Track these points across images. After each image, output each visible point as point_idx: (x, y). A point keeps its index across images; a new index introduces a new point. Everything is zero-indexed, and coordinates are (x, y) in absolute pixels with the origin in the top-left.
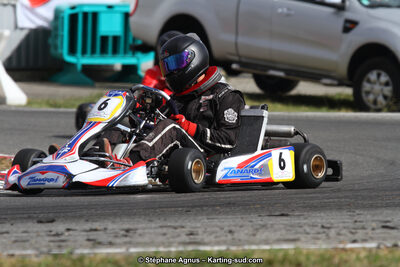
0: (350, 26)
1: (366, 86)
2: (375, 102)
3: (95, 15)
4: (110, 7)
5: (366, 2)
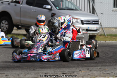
0: (53, 15)
5: (58, 8)
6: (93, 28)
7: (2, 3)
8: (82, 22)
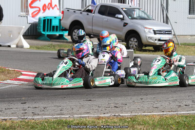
0: (125, 24)
1: (130, 42)
2: (133, 47)
3: (51, 20)
4: (55, 17)
5: (130, 18)
6: (166, 38)
7: (74, 12)
8: (155, 32)
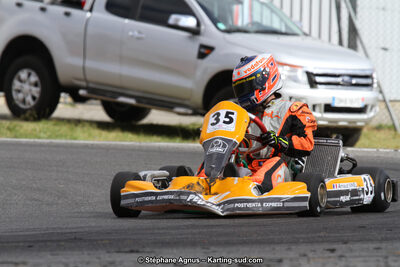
0: (205, 51)
5: (221, 26)
8: (312, 80)
